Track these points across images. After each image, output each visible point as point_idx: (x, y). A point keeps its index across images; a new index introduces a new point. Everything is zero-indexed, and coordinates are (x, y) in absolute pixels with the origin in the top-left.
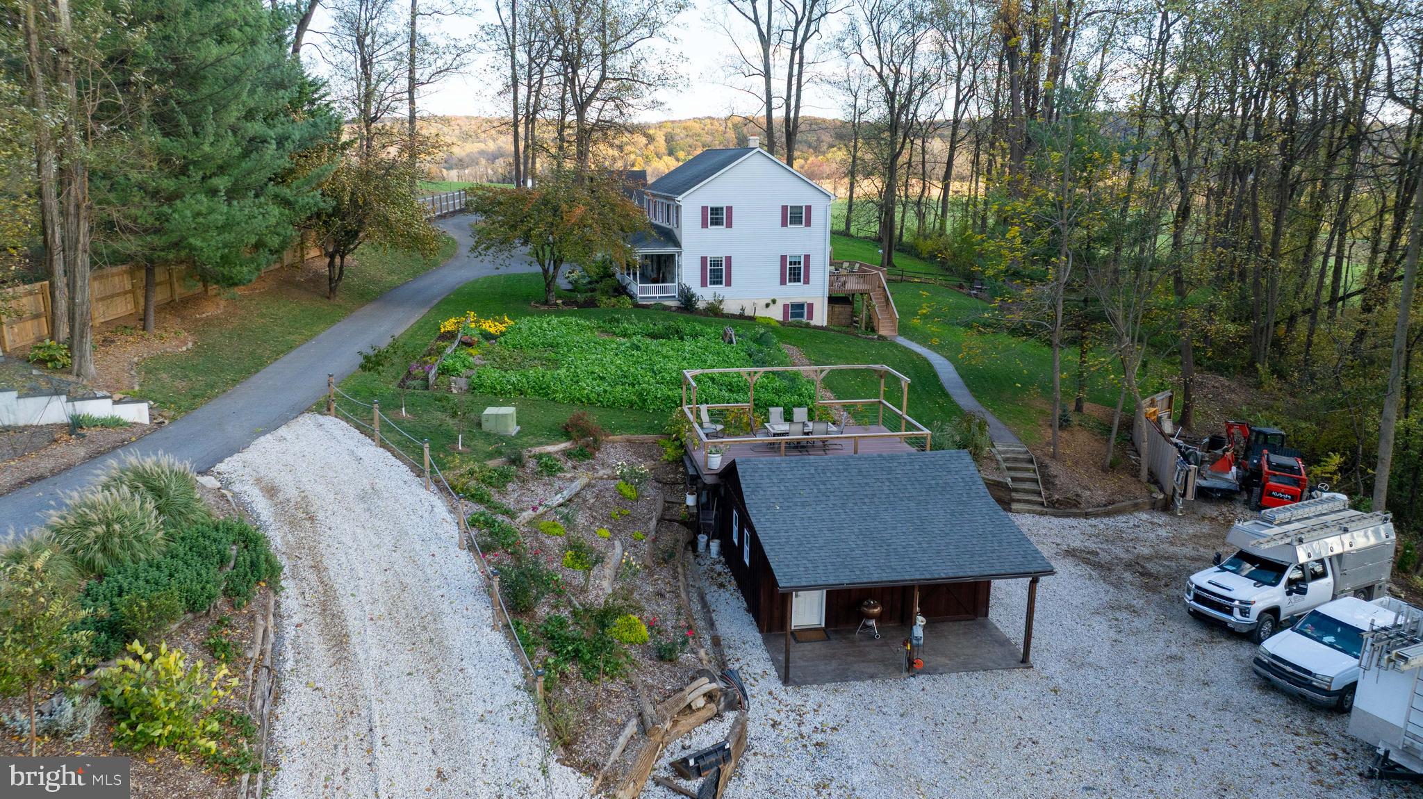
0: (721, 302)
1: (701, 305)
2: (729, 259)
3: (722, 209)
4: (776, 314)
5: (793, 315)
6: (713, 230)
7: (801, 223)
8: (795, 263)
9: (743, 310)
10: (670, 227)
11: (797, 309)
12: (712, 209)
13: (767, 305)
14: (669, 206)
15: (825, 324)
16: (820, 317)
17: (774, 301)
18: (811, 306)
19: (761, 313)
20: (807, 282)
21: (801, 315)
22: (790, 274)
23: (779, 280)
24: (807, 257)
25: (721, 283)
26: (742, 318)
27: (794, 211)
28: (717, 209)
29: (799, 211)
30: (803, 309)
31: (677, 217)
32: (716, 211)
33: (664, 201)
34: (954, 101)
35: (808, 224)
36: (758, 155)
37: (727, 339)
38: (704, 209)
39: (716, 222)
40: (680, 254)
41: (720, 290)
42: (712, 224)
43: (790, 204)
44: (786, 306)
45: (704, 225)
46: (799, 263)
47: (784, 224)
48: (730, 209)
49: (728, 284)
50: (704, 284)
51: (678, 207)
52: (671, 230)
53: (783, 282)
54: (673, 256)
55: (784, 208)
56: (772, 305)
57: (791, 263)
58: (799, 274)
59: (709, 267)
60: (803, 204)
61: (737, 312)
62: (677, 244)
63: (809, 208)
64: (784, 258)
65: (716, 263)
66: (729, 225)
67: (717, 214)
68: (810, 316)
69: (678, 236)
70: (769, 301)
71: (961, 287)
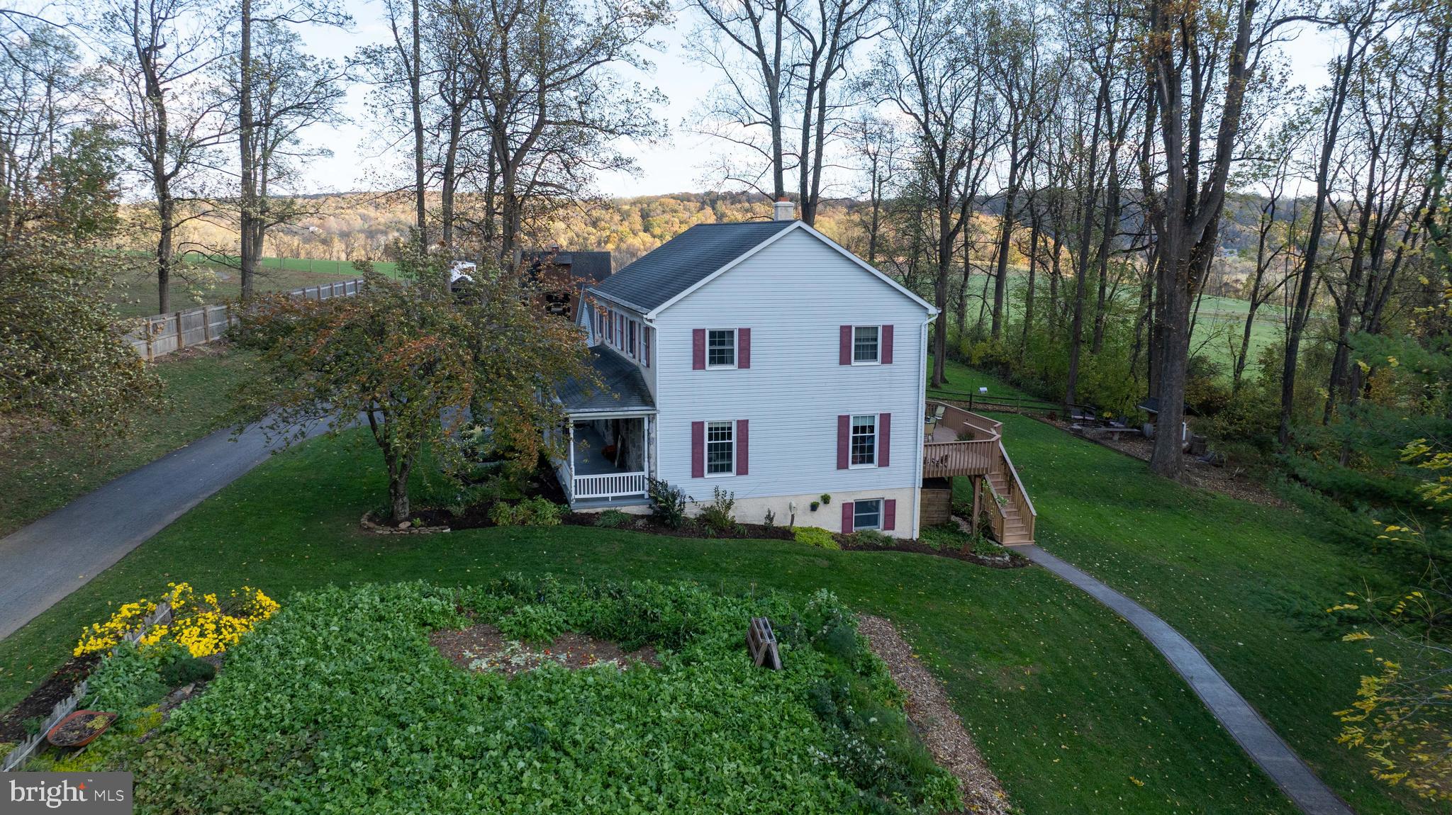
0: (729, 505)
1: (691, 512)
2: (743, 425)
3: (731, 333)
4: (829, 520)
5: (860, 522)
6: (715, 372)
7: (875, 357)
8: (864, 429)
9: (770, 518)
10: (635, 362)
11: (864, 511)
12: (712, 334)
13: (814, 507)
14: (632, 323)
15: (916, 536)
16: (907, 526)
17: (826, 499)
18: (891, 505)
19: (804, 520)
20: (885, 462)
21: (874, 521)
22: (854, 448)
23: (835, 461)
24: (886, 419)
25: (729, 469)
26: (767, 531)
27: (863, 335)
28: (722, 334)
29: (871, 335)
30: (877, 509)
31: (647, 347)
32: (720, 337)
33: (625, 315)
34: (1009, 164)
35: (888, 358)
36: (798, 233)
37: (760, 657)
38: (698, 334)
39: (720, 357)
40: (652, 418)
41: (727, 481)
42: (712, 361)
43: (856, 322)
44: (846, 507)
45: (698, 364)
46: (872, 429)
47: (845, 360)
48: (745, 334)
49: (743, 470)
50: (697, 472)
51: (648, 331)
52: (636, 369)
53: (842, 464)
54: (639, 422)
55: (845, 331)
56: (822, 507)
57: (856, 429)
58: (871, 449)
59: (706, 442)
60: (879, 322)
61: (760, 521)
62: (647, 399)
63: (889, 330)
64: (843, 421)
65: (721, 432)
66: (745, 363)
67: (722, 343)
68: (890, 524)
69: (648, 383)
70: (817, 499)
71: (1052, 417)
